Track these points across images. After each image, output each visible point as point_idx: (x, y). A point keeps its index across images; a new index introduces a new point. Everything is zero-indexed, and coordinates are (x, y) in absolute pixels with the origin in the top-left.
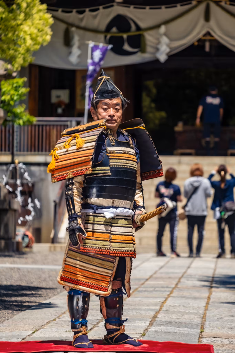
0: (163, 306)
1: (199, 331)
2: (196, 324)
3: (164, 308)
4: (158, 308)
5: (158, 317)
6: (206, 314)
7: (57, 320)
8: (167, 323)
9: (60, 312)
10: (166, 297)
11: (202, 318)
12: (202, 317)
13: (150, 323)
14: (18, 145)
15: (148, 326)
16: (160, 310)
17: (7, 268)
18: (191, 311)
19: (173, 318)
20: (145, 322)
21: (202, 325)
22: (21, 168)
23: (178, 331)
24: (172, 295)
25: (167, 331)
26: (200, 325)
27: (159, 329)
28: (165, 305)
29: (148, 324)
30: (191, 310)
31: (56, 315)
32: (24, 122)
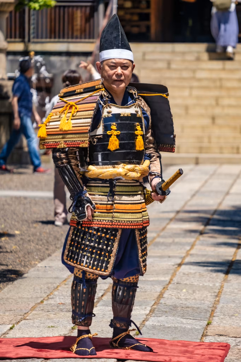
0: (176, 274)
1: (206, 323)
2: (205, 309)
3: (175, 280)
4: (168, 278)
5: (164, 296)
6: (223, 287)
7: (45, 302)
8: (171, 309)
9: (52, 286)
10: (184, 255)
11: (217, 296)
12: (216, 294)
13: (151, 310)
14: (35, 30)
15: (147, 315)
16: (170, 282)
17: (12, 198)
18: (206, 284)
19: (182, 297)
20: (146, 308)
21: (213, 309)
22: (36, 62)
23: (179, 325)
24: (192, 252)
25: (167, 325)
26: (210, 311)
27: (159, 322)
28: (177, 273)
29: (148, 312)
30: (206, 282)
31: (46, 293)
32: (40, 6)
